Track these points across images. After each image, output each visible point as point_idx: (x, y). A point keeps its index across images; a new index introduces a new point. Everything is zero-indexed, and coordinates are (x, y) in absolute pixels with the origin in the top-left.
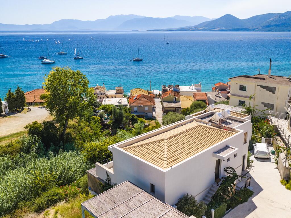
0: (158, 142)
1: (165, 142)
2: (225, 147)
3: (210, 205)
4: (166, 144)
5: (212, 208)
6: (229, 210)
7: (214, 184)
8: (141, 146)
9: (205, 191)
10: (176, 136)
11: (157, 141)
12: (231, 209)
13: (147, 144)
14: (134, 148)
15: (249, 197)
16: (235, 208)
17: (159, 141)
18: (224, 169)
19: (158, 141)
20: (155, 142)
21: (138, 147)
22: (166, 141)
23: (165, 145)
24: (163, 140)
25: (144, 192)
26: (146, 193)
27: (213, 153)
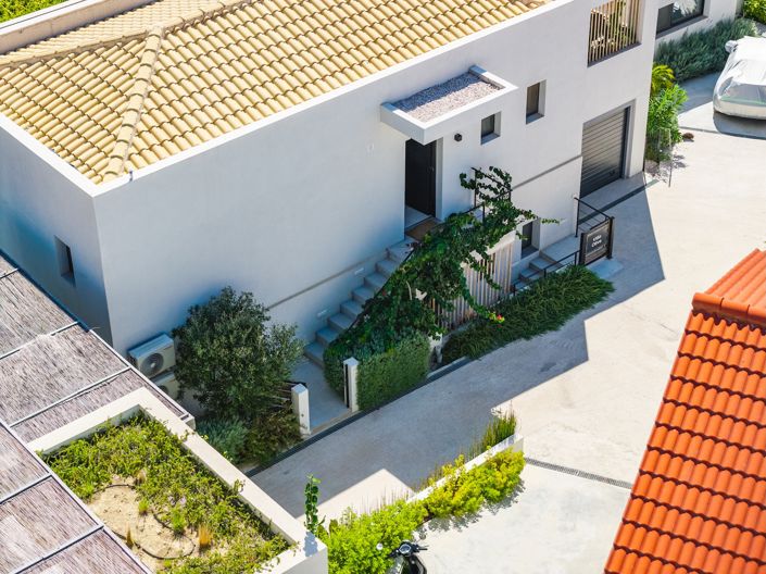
0: (119, 49)
1: (146, 50)
2: (461, 77)
3: (348, 343)
4: (148, 58)
5: (351, 350)
6: (455, 362)
7: (398, 245)
8: (44, 60)
9: (347, 274)
10: (213, 19)
11: (114, 42)
12: (463, 358)
13: (72, 55)
14: (13, 69)
15: (576, 311)
16: (486, 358)
17: (125, 41)
18: (463, 176)
19: (119, 40)
20: (107, 46)
21: (30, 65)
22: (152, 43)
23: (143, 62)
24: (140, 38)
25: (18, 275)
26: (23, 279)
27: (382, 104)
